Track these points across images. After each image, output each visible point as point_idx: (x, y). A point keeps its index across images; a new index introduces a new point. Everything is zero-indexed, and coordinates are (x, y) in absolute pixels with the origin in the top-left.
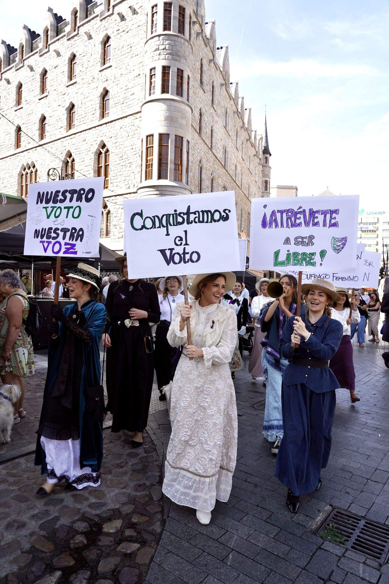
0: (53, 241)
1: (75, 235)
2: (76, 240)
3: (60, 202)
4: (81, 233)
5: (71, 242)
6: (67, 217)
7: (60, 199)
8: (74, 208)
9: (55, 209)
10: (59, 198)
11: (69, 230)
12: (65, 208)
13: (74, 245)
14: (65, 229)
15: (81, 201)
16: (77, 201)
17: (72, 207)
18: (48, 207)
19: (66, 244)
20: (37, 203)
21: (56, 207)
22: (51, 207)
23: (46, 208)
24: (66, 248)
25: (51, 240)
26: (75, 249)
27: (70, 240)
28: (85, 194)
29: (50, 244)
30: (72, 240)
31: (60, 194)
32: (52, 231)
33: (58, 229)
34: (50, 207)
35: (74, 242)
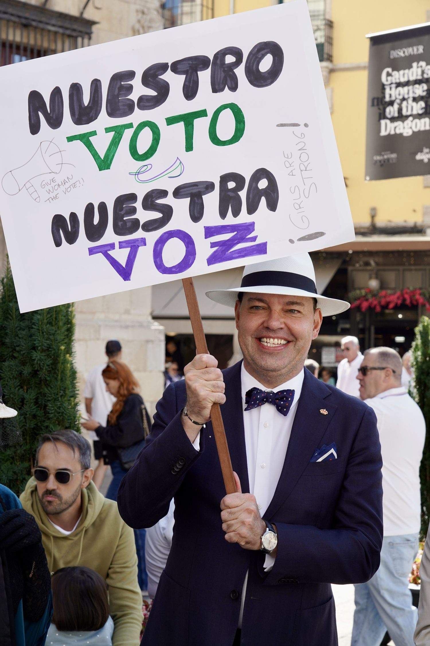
0: (152, 237)
1: (243, 194)
2: (252, 210)
3: (141, 107)
4: (263, 184)
5: (230, 220)
6: (189, 147)
7: (141, 99)
8: (210, 114)
9: (128, 134)
10: (134, 96)
11: (209, 187)
12: (171, 121)
13: (250, 227)
14: (195, 185)
15: (234, 88)
16: (216, 88)
17: (203, 113)
18: (94, 133)
19: (209, 232)
20: (35, 128)
21: (130, 126)
22: (108, 130)
23: (85, 138)
24: (213, 245)
25: (140, 234)
26: (254, 239)
27: (223, 214)
28: (242, 66)
29: (141, 250)
30: (236, 213)
31: (137, 83)
32: (138, 205)
33: (164, 193)
34: (101, 132)
35: (244, 218)
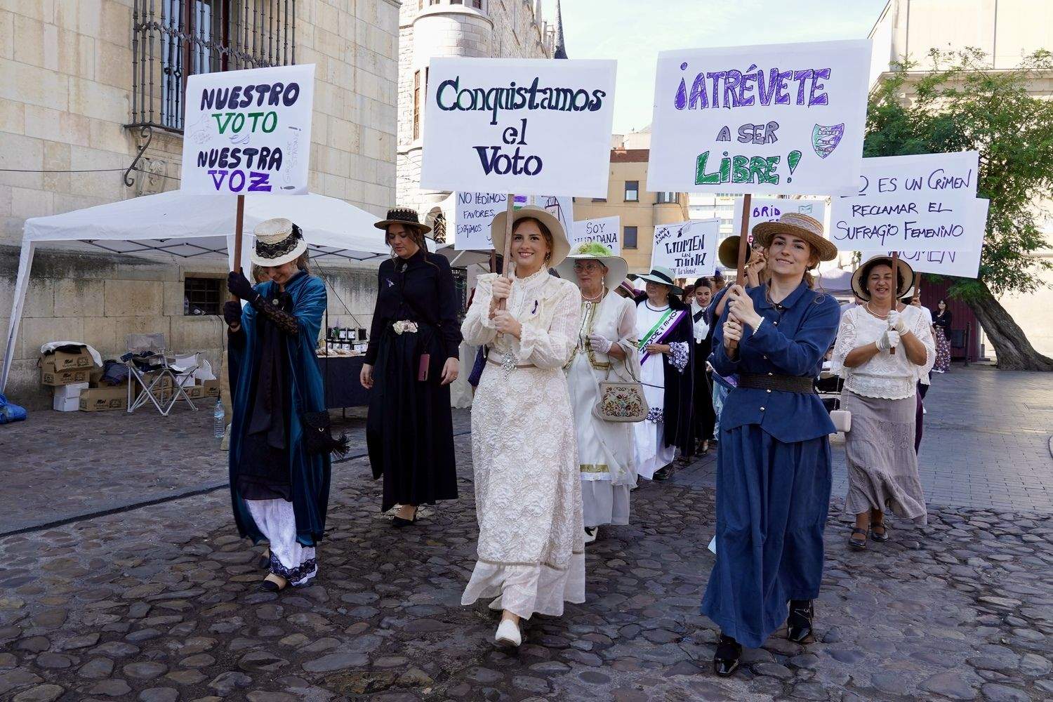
0: (231, 171)
1: (268, 159)
2: (269, 169)
3: (241, 106)
4: (277, 156)
5: (260, 171)
6: (253, 131)
7: (241, 102)
8: (265, 115)
9: (233, 117)
10: (239, 100)
11: (256, 152)
12: (250, 115)
13: (266, 176)
14: (251, 149)
15: (276, 104)
16: (270, 103)
17: (262, 114)
18: (221, 115)
19: (253, 174)
20: (202, 108)
21: (234, 114)
22: (227, 114)
23: (217, 116)
24: (252, 182)
25: (227, 169)
26: (267, 183)
27: (259, 167)
28: (283, 93)
29: (226, 176)
30: (263, 168)
31: (242, 93)
32: (229, 154)
33: (239, 151)
34: (224, 114)
35: (266, 171)
